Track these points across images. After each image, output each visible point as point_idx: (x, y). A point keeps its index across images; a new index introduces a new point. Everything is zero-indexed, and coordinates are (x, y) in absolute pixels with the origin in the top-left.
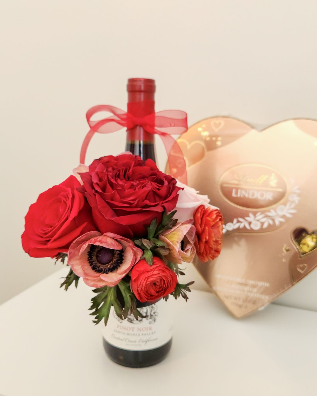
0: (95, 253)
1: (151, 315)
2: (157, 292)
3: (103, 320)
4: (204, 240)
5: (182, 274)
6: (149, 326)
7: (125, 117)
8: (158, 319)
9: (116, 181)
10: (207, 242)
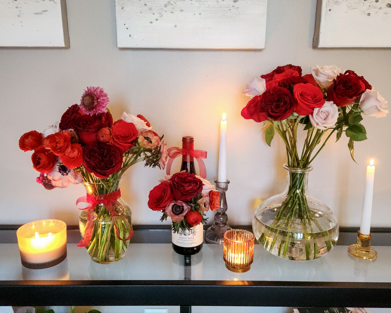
0: (174, 208)
1: (193, 232)
2: (195, 222)
3: (177, 232)
4: (212, 204)
5: (205, 215)
6: (193, 237)
7: (182, 150)
8: (196, 234)
9: (182, 184)
10: (214, 204)
